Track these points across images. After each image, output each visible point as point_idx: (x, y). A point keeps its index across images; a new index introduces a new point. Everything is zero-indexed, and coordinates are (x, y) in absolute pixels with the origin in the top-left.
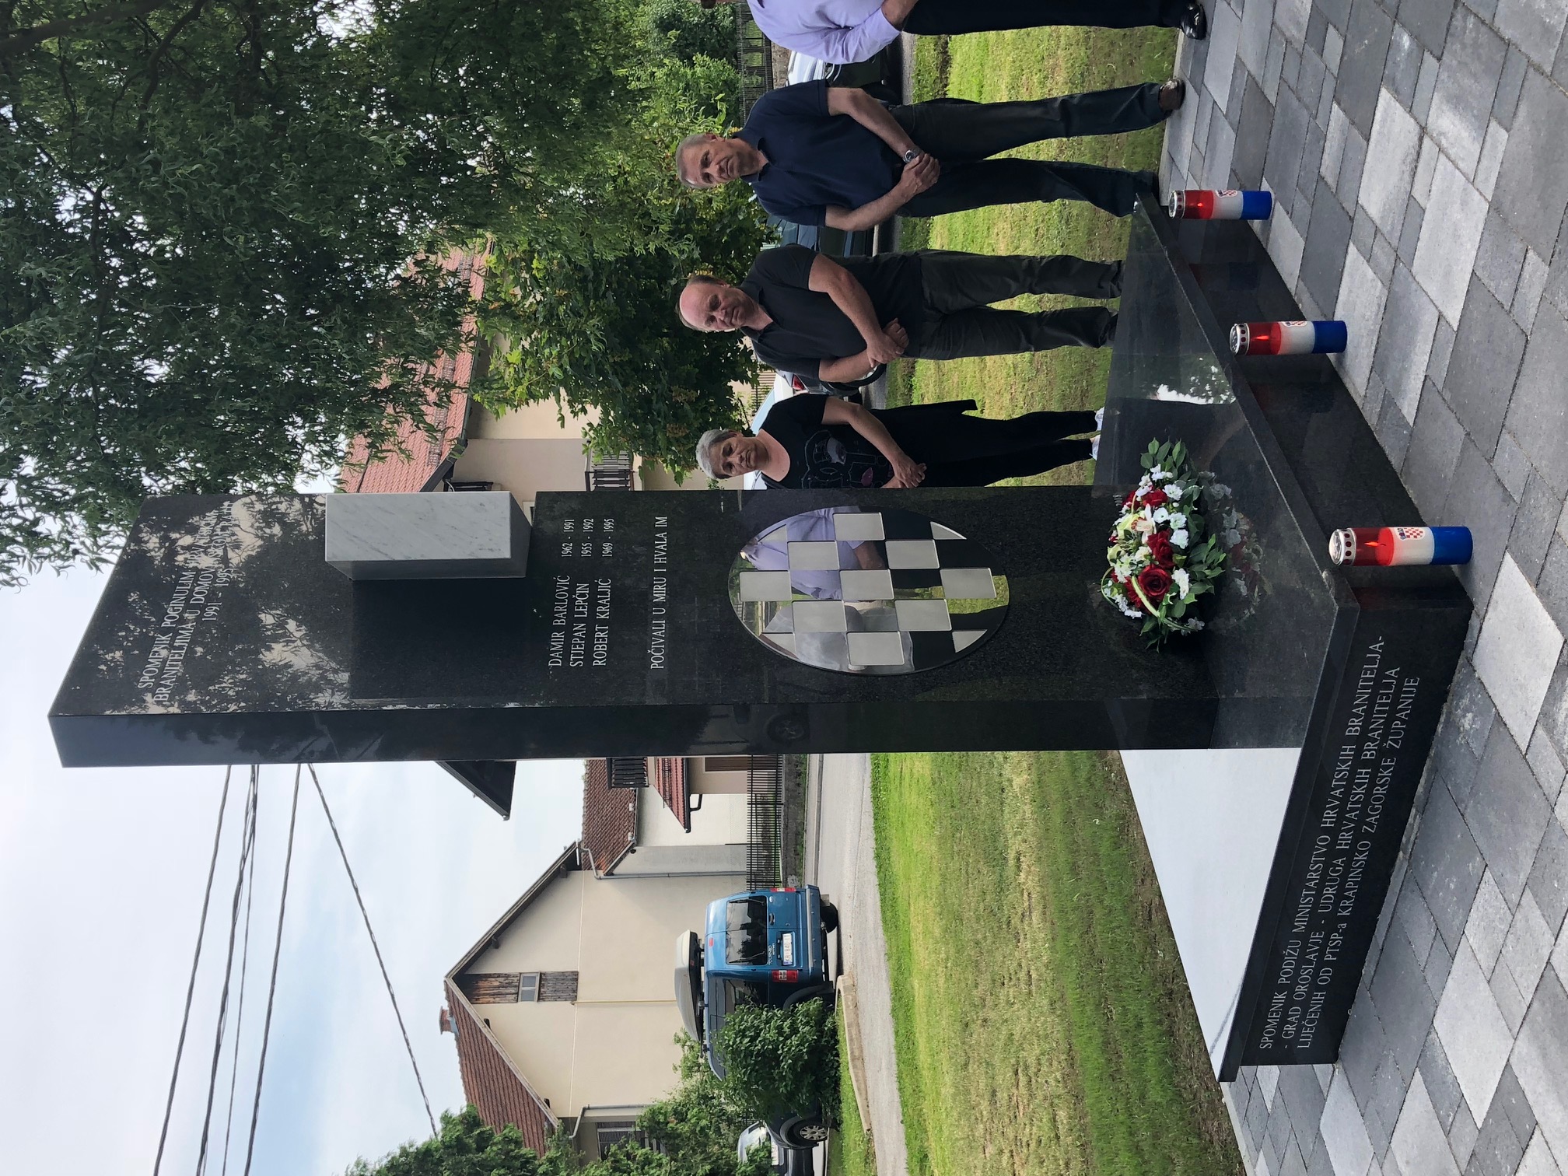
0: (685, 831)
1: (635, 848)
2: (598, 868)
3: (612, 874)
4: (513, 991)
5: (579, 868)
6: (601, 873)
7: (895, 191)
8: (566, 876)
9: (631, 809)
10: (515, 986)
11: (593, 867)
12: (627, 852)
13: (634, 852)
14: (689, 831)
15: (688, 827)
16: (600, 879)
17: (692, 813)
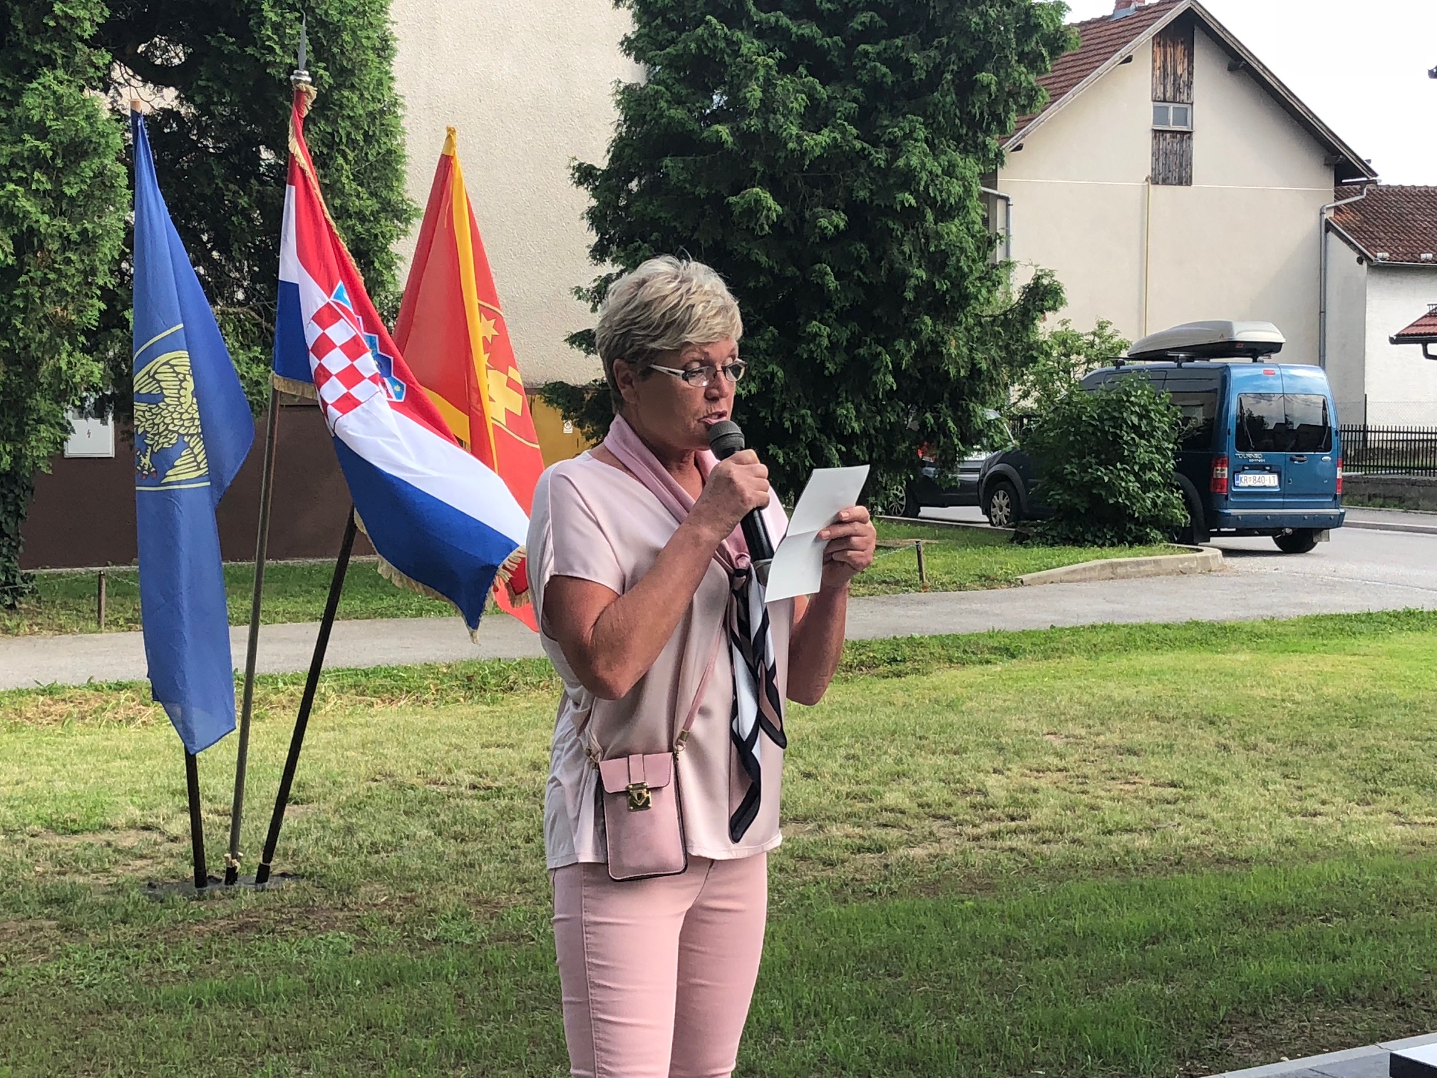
0: (1393, 335)
1: (1365, 264)
2: (1337, 210)
3: (1327, 231)
4: (1168, 95)
5: (1338, 182)
6: (1329, 215)
8: (1327, 164)
9: (1423, 256)
10: (1175, 97)
11: (1339, 203)
12: (1360, 252)
13: (1360, 261)
14: (1393, 341)
15: (1400, 339)
16: (1322, 213)
17: (1420, 346)
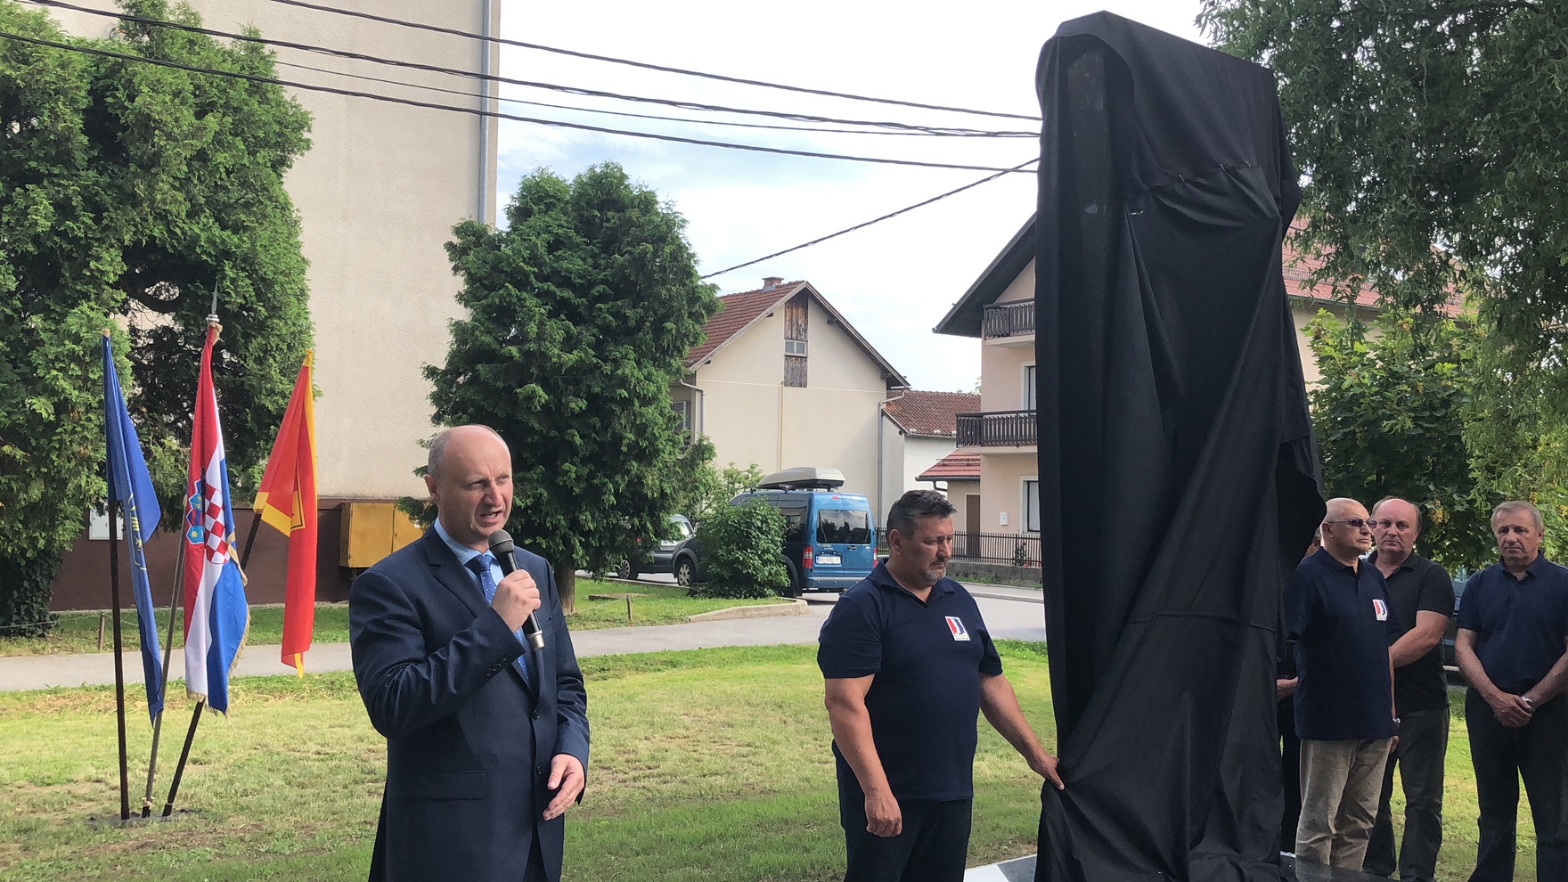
0: (917, 476)
1: (903, 435)
2: (888, 404)
3: (882, 415)
4: (793, 335)
5: (888, 388)
6: (884, 406)
7: (1493, 688)
8: (882, 378)
9: (935, 431)
10: (797, 337)
11: (889, 400)
12: (901, 428)
13: (900, 433)
14: (917, 480)
15: (921, 478)
16: (879, 406)
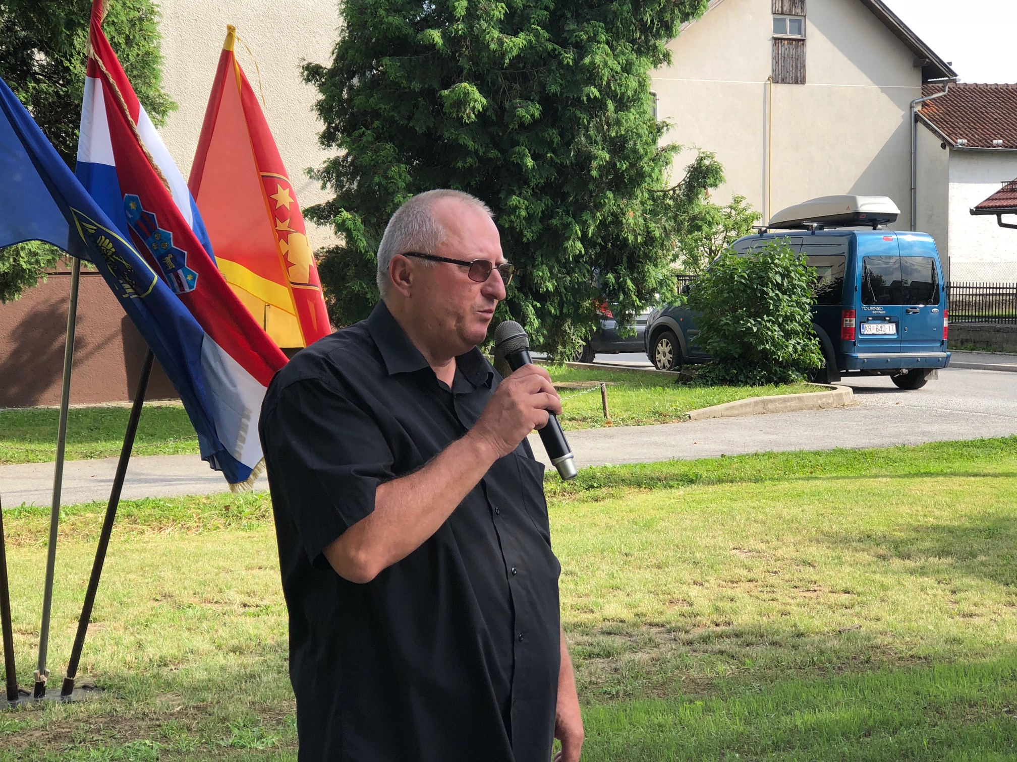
0: (973, 207)
1: (948, 148)
2: (924, 105)
3: (916, 121)
4: (785, 9)
5: (924, 81)
6: (918, 108)
8: (916, 66)
9: (995, 142)
10: (791, 11)
11: (925, 99)
12: (944, 138)
13: (943, 146)
14: (973, 213)
15: (979, 211)
16: (911, 107)
17: (995, 217)
